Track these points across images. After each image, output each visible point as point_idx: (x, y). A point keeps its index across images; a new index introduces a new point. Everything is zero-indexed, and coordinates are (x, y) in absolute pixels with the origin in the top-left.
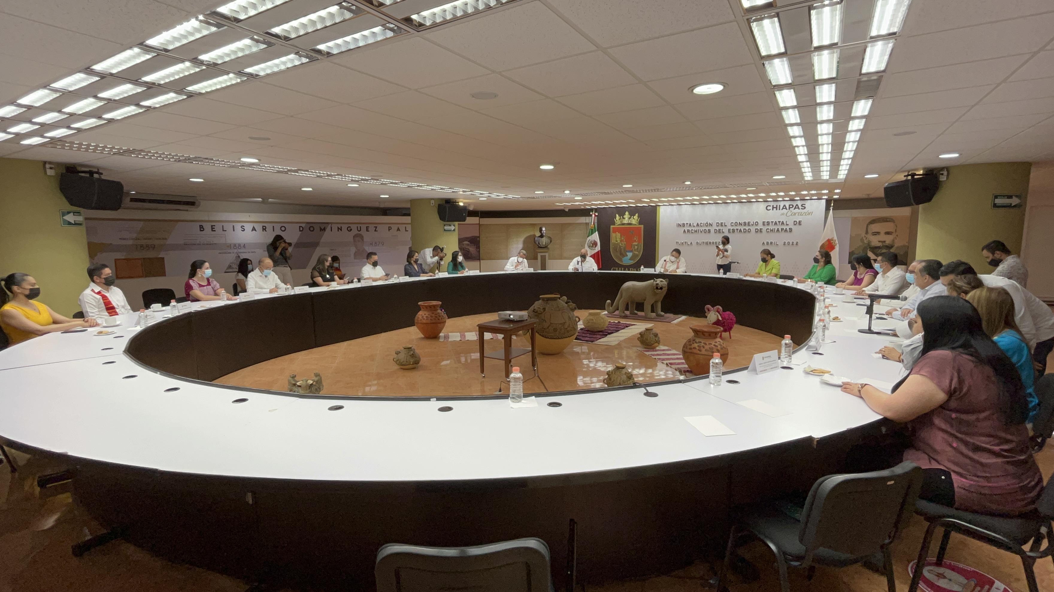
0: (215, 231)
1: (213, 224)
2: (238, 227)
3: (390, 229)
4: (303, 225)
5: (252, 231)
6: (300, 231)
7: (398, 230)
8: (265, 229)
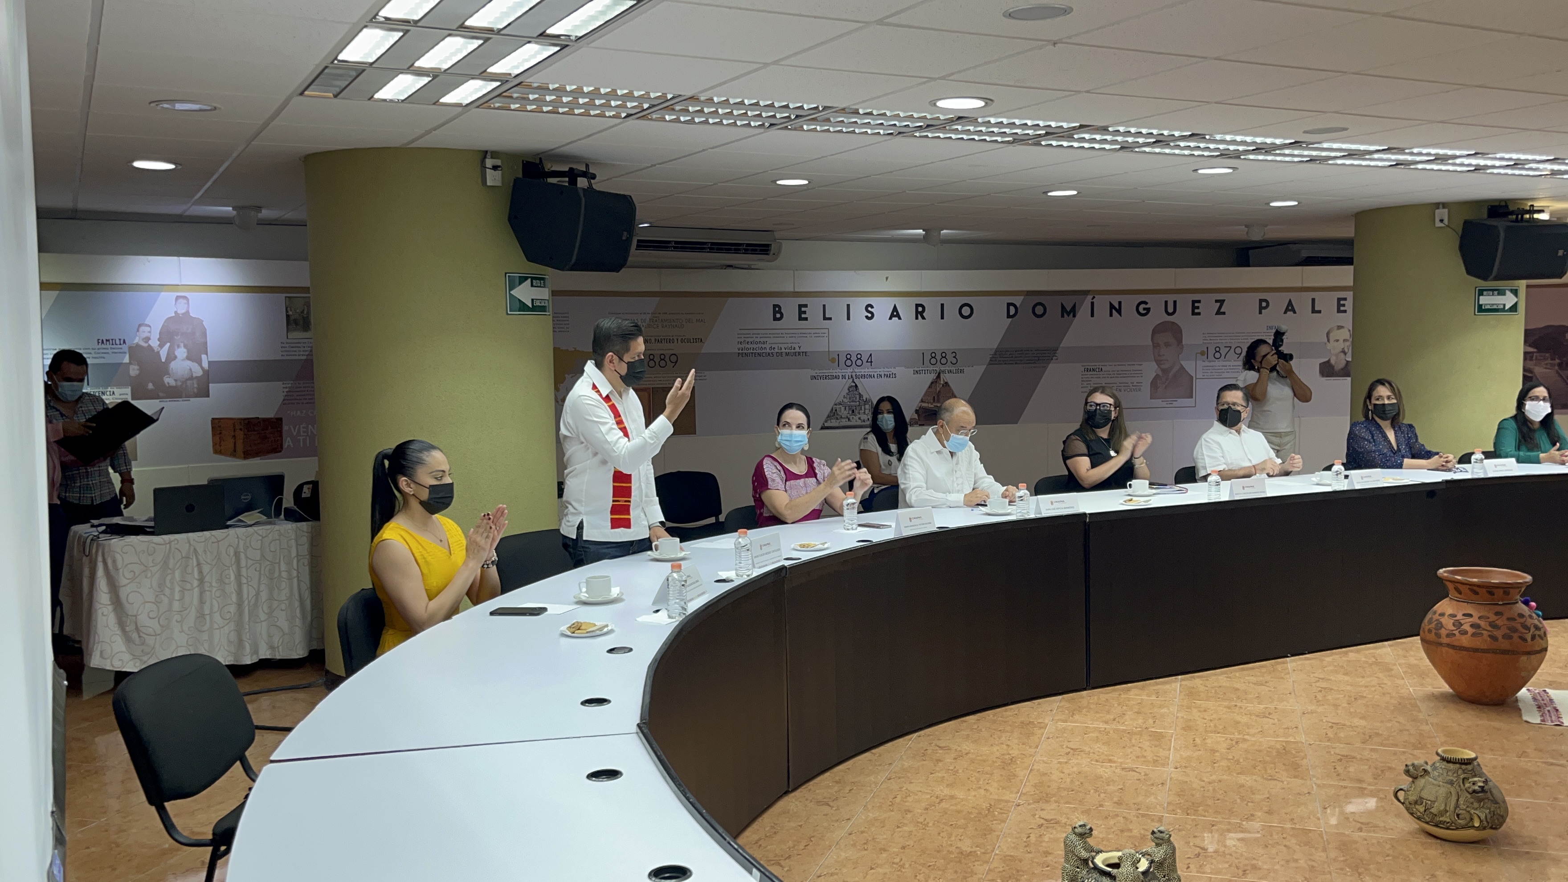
0: (806, 319)
1: (803, 301)
2: (858, 306)
3: (1264, 304)
4: (1018, 300)
5: (890, 319)
6: (1009, 316)
7: (1290, 308)
8: (922, 313)
